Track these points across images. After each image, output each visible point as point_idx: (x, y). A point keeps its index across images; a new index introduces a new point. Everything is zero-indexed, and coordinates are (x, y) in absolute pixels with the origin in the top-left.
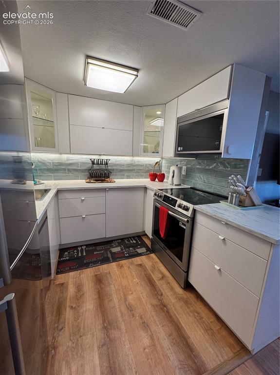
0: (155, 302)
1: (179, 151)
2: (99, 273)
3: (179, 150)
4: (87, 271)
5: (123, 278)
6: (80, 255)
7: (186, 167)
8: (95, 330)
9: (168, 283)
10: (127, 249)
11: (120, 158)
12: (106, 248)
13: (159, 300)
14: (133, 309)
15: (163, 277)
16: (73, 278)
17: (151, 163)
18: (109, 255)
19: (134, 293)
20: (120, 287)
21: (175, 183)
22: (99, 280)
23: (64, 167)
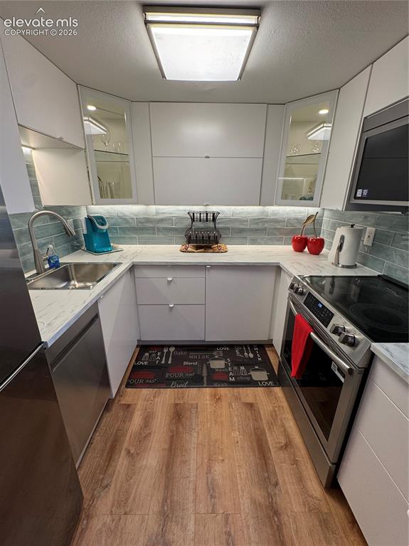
0: (259, 495)
1: (359, 198)
2: (182, 402)
3: (359, 194)
4: (166, 394)
5: (216, 422)
6: (163, 362)
7: (374, 229)
8: (147, 511)
9: (295, 462)
10: (236, 368)
11: (239, 209)
12: (203, 358)
13: (269, 494)
14: (217, 495)
15: (288, 445)
16: (144, 400)
17: (299, 216)
18: (205, 374)
19: (226, 461)
20: (206, 440)
21: (343, 261)
22: (178, 415)
23: (151, 225)
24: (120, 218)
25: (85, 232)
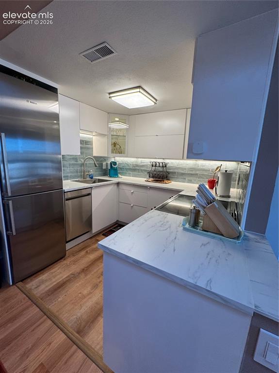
23: (138, 168)
24: (126, 163)
25: (109, 168)
